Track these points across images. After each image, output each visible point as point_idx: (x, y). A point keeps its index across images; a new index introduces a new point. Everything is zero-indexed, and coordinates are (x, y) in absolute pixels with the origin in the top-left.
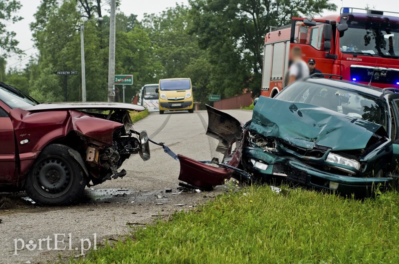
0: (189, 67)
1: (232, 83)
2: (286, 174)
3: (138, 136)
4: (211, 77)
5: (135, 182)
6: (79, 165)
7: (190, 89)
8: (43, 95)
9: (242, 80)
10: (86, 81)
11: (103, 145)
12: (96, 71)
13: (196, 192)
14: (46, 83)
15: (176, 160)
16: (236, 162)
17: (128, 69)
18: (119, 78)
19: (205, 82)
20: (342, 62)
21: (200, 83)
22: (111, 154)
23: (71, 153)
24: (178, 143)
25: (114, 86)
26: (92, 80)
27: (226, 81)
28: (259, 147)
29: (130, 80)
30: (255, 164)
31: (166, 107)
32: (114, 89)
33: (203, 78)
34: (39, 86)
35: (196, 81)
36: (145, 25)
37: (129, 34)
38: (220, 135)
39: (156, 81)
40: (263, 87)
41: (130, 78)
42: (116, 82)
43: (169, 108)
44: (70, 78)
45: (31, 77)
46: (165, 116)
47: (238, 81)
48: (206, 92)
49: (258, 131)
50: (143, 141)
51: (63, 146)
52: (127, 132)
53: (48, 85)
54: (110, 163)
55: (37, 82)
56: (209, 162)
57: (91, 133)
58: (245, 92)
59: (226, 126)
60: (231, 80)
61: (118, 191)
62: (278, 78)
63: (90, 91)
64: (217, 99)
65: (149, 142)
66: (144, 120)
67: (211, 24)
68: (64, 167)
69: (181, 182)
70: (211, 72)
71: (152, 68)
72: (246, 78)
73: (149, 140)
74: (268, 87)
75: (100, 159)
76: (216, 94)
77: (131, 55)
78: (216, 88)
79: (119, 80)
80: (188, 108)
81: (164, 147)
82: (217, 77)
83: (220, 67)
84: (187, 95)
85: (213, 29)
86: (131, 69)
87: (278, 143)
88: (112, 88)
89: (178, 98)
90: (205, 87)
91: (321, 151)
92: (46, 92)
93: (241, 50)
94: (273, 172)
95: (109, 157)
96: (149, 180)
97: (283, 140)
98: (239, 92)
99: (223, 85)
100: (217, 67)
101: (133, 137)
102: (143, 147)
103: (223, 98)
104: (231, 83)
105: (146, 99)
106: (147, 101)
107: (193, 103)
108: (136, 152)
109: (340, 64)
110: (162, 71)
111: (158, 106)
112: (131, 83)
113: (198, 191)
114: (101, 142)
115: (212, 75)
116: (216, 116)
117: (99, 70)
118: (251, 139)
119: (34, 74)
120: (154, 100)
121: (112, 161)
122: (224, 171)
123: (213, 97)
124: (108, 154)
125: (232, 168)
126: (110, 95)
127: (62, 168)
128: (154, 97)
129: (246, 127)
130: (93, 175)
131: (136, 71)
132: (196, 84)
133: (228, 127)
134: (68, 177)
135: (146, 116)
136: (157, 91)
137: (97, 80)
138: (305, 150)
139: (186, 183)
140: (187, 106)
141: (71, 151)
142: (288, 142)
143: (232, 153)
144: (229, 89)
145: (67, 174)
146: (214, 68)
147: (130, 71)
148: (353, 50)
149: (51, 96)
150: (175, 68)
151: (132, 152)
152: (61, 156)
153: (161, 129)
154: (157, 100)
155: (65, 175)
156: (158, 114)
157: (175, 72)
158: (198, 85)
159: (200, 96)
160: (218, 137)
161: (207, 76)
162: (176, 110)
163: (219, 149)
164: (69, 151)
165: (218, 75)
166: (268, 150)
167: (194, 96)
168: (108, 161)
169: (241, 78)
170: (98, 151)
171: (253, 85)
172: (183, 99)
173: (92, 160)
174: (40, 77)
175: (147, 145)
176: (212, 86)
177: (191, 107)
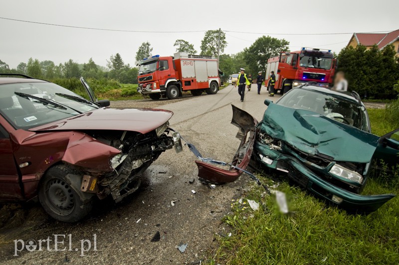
2: (287, 170)
20: (300, 70)
28: (267, 144)
30: (263, 158)
36: (232, 58)
37: (226, 60)
38: (240, 124)
49: (267, 132)
59: (244, 119)
67: (250, 57)
68: (68, 189)
77: (227, 66)
81: (190, 146)
85: (250, 58)
87: (282, 144)
91: (323, 159)
93: (259, 65)
94: (276, 167)
97: (287, 143)
109: (299, 71)
116: (238, 112)
118: (260, 137)
129: (258, 125)
138: (307, 155)
142: (292, 145)
143: (246, 142)
145: (71, 196)
148: (305, 65)
160: (238, 126)
163: (238, 136)
164: (67, 176)
166: (274, 148)
170: (97, 177)
173: (85, 190)
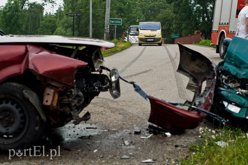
0: (160, 15)
1: (188, 26)
3: (109, 72)
4: (174, 22)
5: (107, 114)
6: (35, 109)
7: (160, 29)
8: (65, 30)
9: (194, 25)
10: (92, 22)
11: (64, 87)
12: (99, 16)
13: (166, 136)
14: (67, 22)
15: (147, 100)
16: (209, 104)
17: (121, 16)
18: (112, 20)
19: (169, 26)
21: (166, 26)
22: (73, 95)
23: (26, 94)
24: (150, 70)
25: (109, 25)
26: (96, 22)
27: (184, 25)
28: (232, 88)
29: (120, 22)
30: (228, 105)
31: (143, 41)
32: (109, 27)
33: (168, 23)
34: (63, 24)
35: (164, 25)
38: (190, 73)
39: (138, 24)
40: (213, 30)
41: (120, 20)
42: (110, 23)
43: (145, 42)
44: (82, 20)
45: (58, 18)
46: (142, 47)
47: (191, 25)
48: (170, 32)
49: (232, 72)
50: (113, 79)
51: (18, 85)
52: (96, 69)
53: (68, 24)
54: (70, 107)
55: (62, 21)
56: (181, 104)
57: (49, 72)
58: (196, 33)
59: (196, 65)
60: (186, 25)
61: (87, 128)
62: (225, 23)
63: (95, 29)
64: (177, 37)
65: (120, 79)
66: (128, 50)
68: (19, 109)
69: (151, 124)
70: (173, 19)
71: (135, 15)
72: (197, 24)
73: (120, 77)
74: (217, 30)
75: (60, 102)
76: (176, 34)
77: (123, 6)
78: (176, 29)
79: (112, 22)
80: (158, 42)
81: (135, 86)
82: (178, 22)
83: (180, 15)
84: (158, 33)
86: (122, 16)
88: (108, 27)
89: (151, 35)
90: (169, 29)
92: (67, 28)
93: (194, 5)
94: (246, 116)
95: (70, 100)
96: (121, 112)
98: (191, 33)
99: (181, 28)
100: (178, 15)
101: (103, 75)
102: (114, 85)
103: (181, 36)
104: (186, 27)
105: (131, 35)
106: (132, 37)
107: (161, 39)
108: (106, 90)
110: (142, 17)
111: (138, 39)
112: (120, 24)
113: (168, 134)
114: (61, 83)
115: (174, 20)
116: (187, 54)
117: (101, 15)
118: (223, 80)
119: (60, 16)
120: (136, 36)
121: (73, 104)
122: (197, 115)
123: (174, 35)
124: (68, 97)
125: (205, 112)
126: (106, 31)
127: (17, 111)
128: (136, 34)
129: (219, 67)
130: (51, 119)
131: (126, 17)
132: (163, 26)
133: (198, 65)
134: (23, 121)
135: (130, 47)
136: (138, 30)
137: (100, 22)
139: (156, 126)
140: (157, 41)
141: (26, 92)
143: (202, 92)
144: (185, 30)
145: (22, 118)
146: (176, 16)
147: (122, 17)
149: (70, 31)
150: (151, 16)
151: (101, 90)
152: (15, 97)
153: (138, 57)
154: (138, 36)
155: (19, 118)
156: (137, 46)
157: (151, 18)
158: (165, 27)
159: (166, 34)
160: (188, 75)
161: (171, 22)
162: (150, 44)
163: (189, 87)
164: (24, 91)
165: (178, 21)
166: (242, 92)
167: (162, 34)
168: (69, 105)
169: (193, 24)
170: (58, 93)
171: (201, 28)
172: (155, 36)
173: (49, 103)
174: (64, 19)
175: (117, 82)
176: (174, 28)
177: (160, 42)
